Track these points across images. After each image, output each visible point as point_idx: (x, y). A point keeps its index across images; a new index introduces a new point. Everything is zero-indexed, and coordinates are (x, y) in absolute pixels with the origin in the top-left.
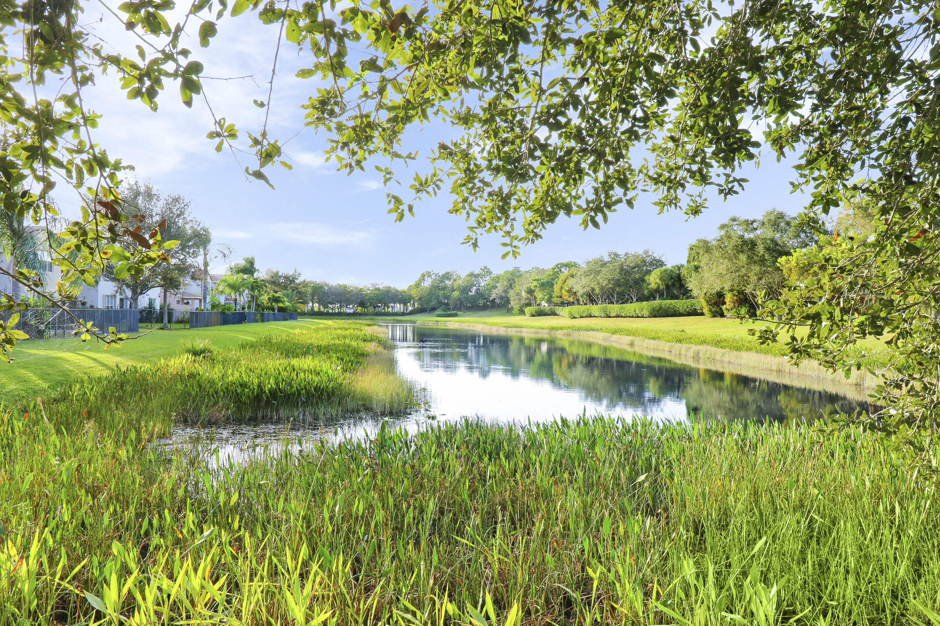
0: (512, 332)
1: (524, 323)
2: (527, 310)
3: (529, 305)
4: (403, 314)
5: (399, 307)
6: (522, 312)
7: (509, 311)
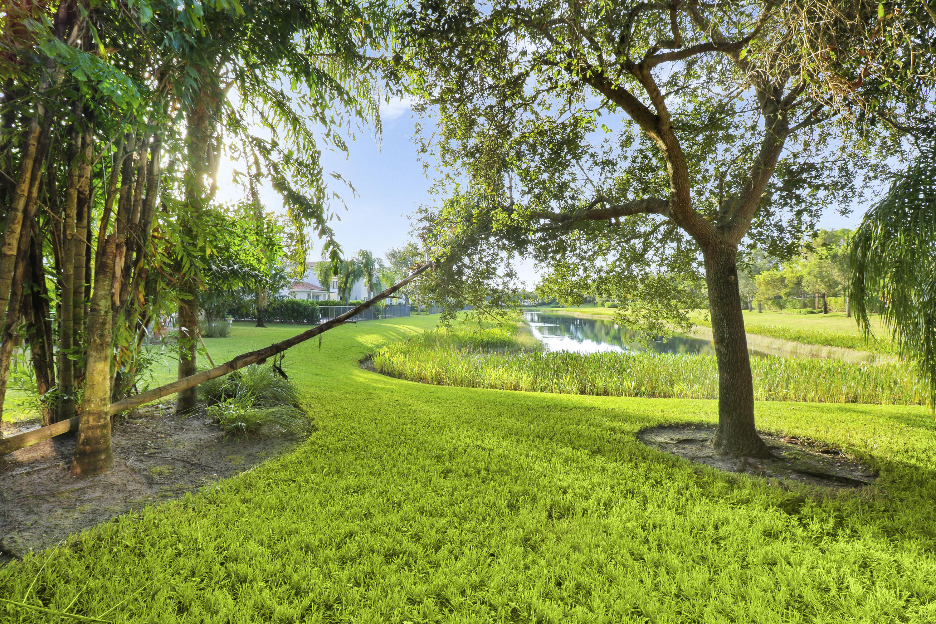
0: (595, 318)
1: (603, 312)
2: (606, 304)
3: (607, 301)
4: (532, 306)
5: (530, 302)
6: (603, 305)
7: (595, 305)
